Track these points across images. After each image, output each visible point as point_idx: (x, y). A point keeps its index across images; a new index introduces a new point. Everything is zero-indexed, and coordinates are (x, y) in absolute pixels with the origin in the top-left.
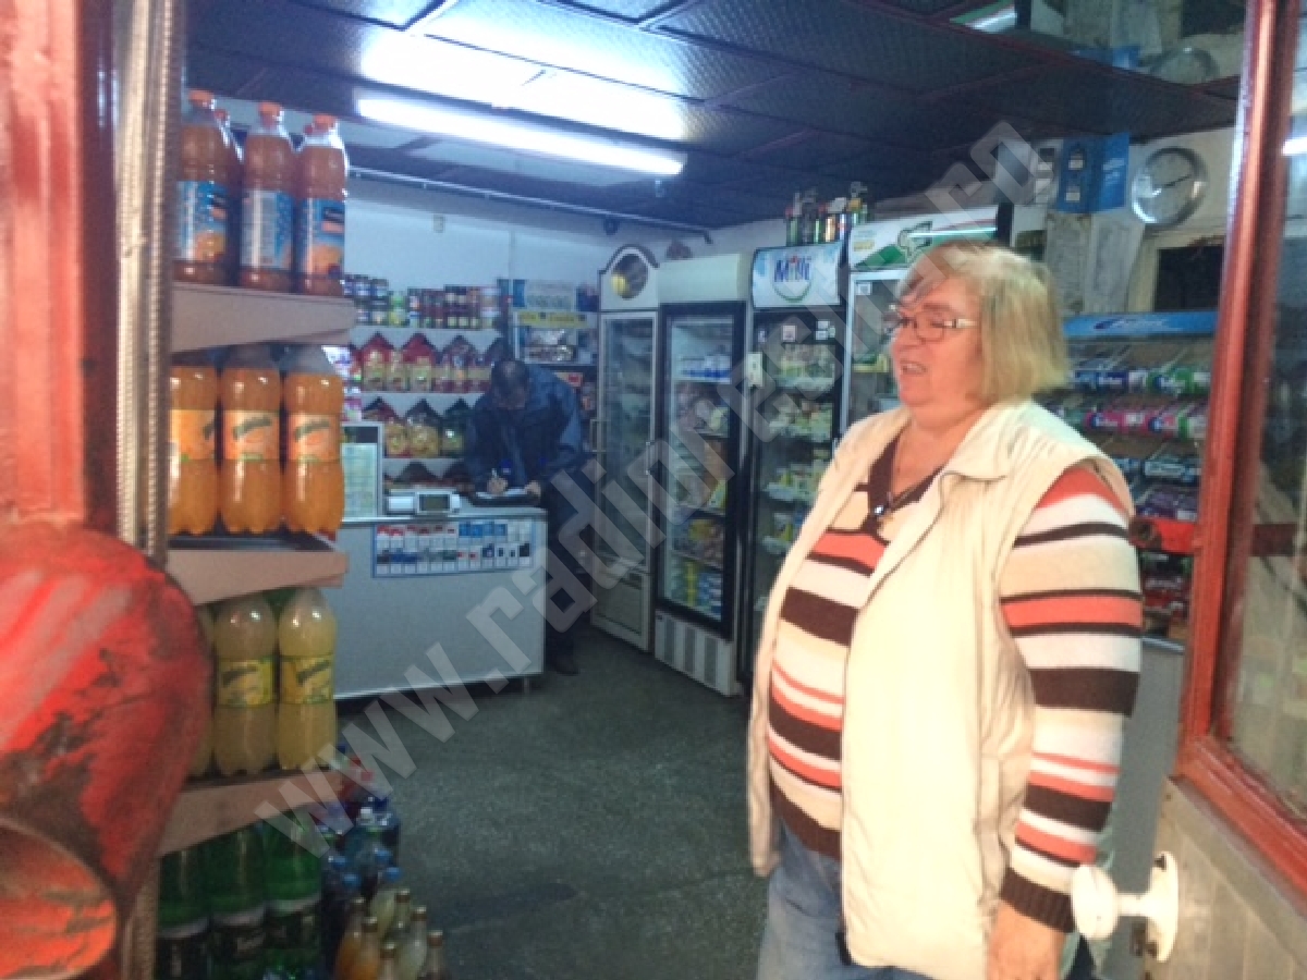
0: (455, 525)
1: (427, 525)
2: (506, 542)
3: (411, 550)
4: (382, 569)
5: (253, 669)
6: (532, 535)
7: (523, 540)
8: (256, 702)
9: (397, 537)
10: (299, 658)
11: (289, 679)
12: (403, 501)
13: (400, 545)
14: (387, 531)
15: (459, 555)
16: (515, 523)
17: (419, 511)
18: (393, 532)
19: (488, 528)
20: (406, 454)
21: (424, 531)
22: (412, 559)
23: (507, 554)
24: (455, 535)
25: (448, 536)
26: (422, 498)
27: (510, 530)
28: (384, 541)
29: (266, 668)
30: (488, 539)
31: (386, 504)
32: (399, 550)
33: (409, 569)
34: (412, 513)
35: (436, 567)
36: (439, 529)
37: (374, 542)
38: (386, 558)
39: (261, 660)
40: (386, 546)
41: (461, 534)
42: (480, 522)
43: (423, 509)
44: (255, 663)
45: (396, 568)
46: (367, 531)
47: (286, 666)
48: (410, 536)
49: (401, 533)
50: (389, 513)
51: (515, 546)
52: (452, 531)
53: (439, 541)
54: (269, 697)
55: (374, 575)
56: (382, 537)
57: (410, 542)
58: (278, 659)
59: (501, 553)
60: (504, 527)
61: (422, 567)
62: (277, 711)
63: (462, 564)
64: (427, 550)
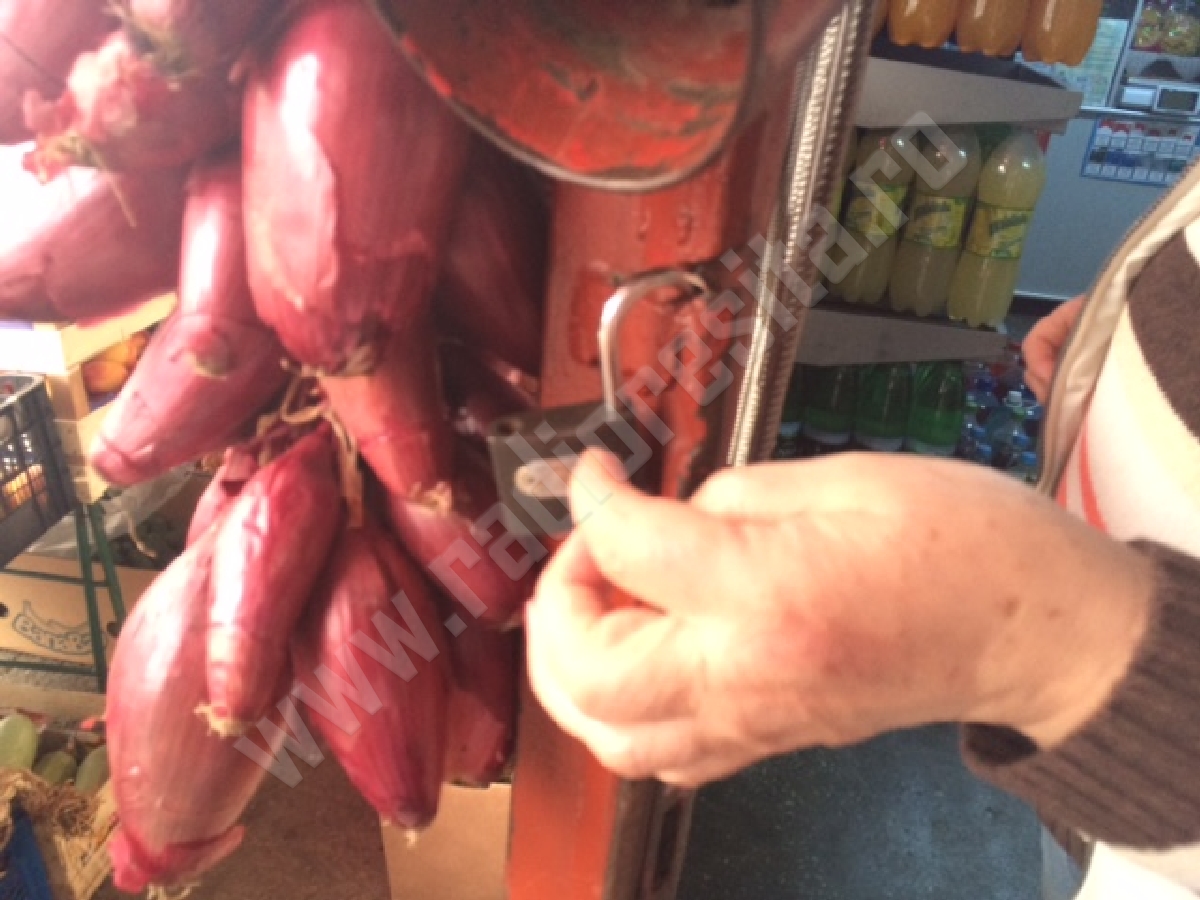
0: (1195, 131)
1: (1160, 125)
3: (1133, 151)
4: (1093, 168)
5: (946, 208)
8: (941, 244)
9: (1121, 134)
10: (995, 207)
11: (979, 228)
12: (1140, 94)
13: (1122, 144)
14: (1111, 125)
17: (1155, 108)
18: (1117, 128)
20: (1156, 48)
21: (1155, 133)
22: (1131, 162)
24: (1191, 143)
25: (1182, 142)
26: (1164, 92)
28: (1105, 136)
29: (959, 210)
31: (1120, 94)
32: (1120, 150)
33: (1124, 173)
34: (1147, 109)
35: (1156, 176)
36: (1173, 133)
37: (1093, 135)
38: (1100, 156)
39: (957, 202)
40: (1106, 143)
43: (1159, 105)
44: (950, 202)
45: (1109, 170)
46: (1090, 123)
47: (981, 213)
48: (1136, 134)
49: (1127, 130)
50: (1119, 106)
52: (1189, 138)
53: (1169, 147)
54: (955, 242)
55: (1082, 174)
56: (1105, 131)
57: (1133, 142)
58: (973, 205)
61: (1140, 174)
62: (959, 256)
64: (1152, 155)
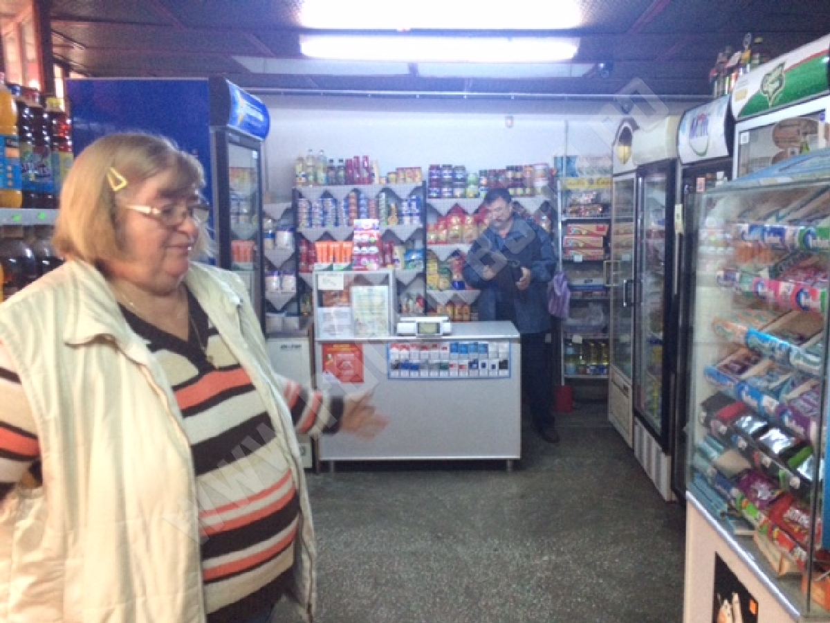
0: (447, 344)
1: (426, 343)
2: (488, 358)
3: (415, 361)
4: (395, 374)
6: (510, 353)
7: (502, 357)
9: (404, 352)
12: (407, 327)
13: (407, 357)
14: (397, 347)
15: (451, 366)
16: (495, 344)
17: (417, 334)
18: (401, 348)
19: (472, 347)
21: (424, 348)
22: (415, 367)
23: (489, 366)
24: (448, 351)
25: (442, 352)
26: (419, 324)
27: (491, 349)
28: (397, 354)
30: (473, 356)
31: (395, 328)
32: (406, 360)
33: (414, 374)
34: (413, 335)
35: (434, 374)
36: (435, 346)
37: (388, 355)
38: (398, 366)
40: (397, 357)
41: (452, 351)
42: (467, 343)
43: (419, 332)
45: (405, 373)
46: (384, 347)
48: (414, 351)
49: (408, 349)
50: (398, 335)
51: (496, 362)
52: (445, 348)
53: (435, 356)
55: (389, 377)
56: (394, 351)
57: (415, 356)
59: (484, 366)
60: (486, 347)
61: (424, 373)
63: (453, 373)
64: (427, 362)
